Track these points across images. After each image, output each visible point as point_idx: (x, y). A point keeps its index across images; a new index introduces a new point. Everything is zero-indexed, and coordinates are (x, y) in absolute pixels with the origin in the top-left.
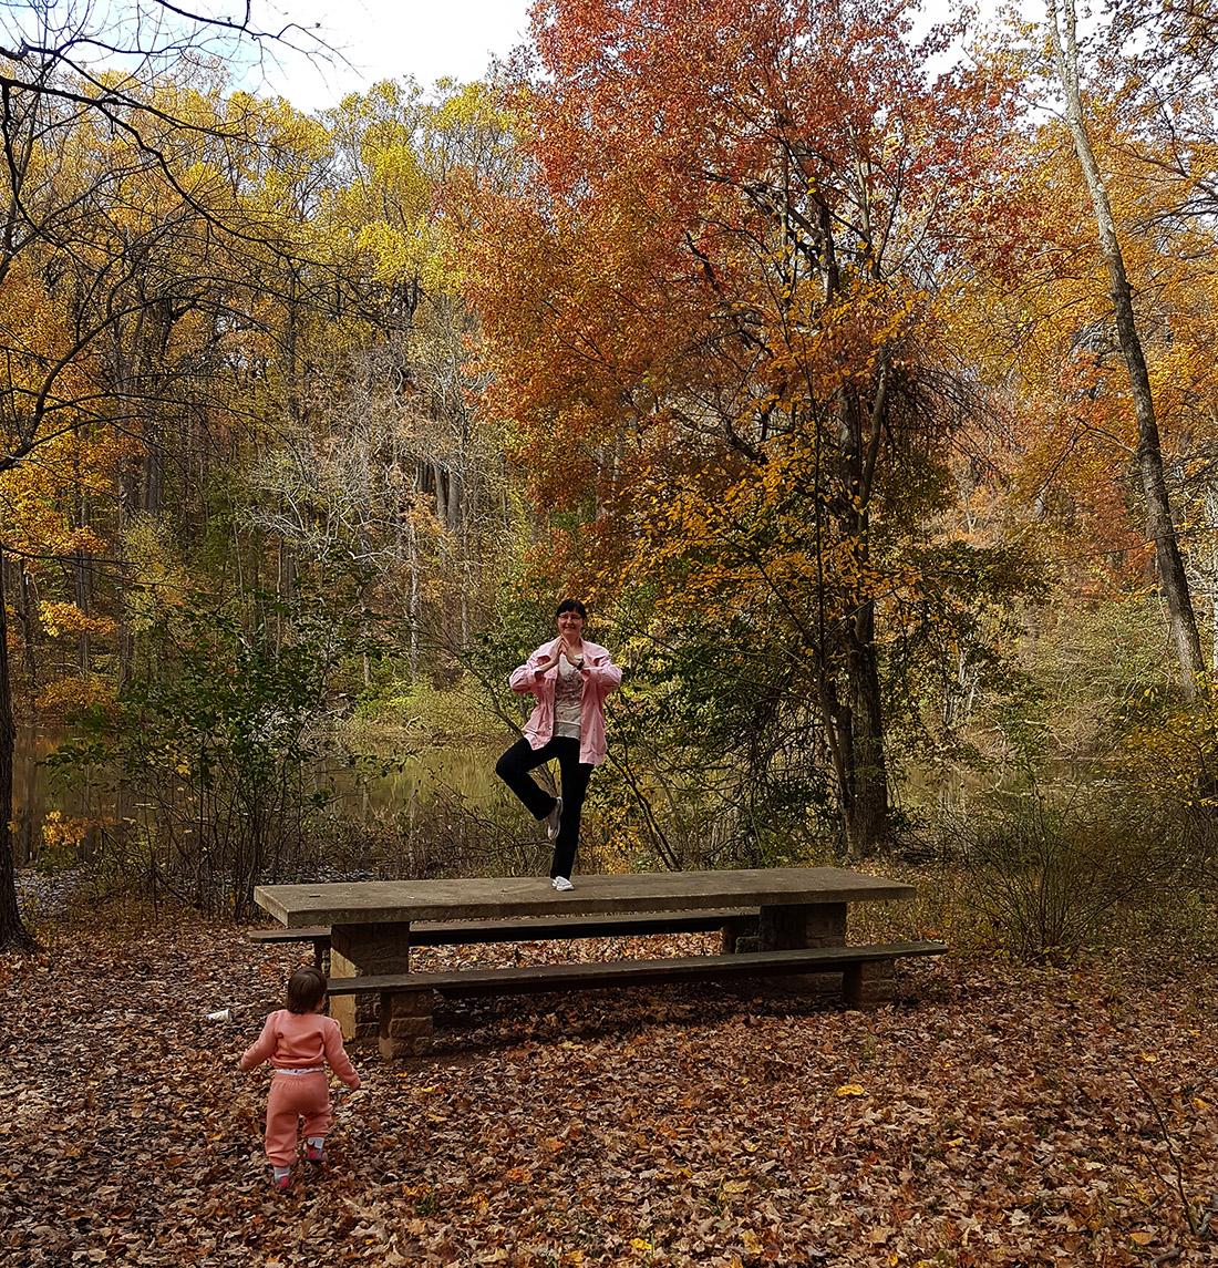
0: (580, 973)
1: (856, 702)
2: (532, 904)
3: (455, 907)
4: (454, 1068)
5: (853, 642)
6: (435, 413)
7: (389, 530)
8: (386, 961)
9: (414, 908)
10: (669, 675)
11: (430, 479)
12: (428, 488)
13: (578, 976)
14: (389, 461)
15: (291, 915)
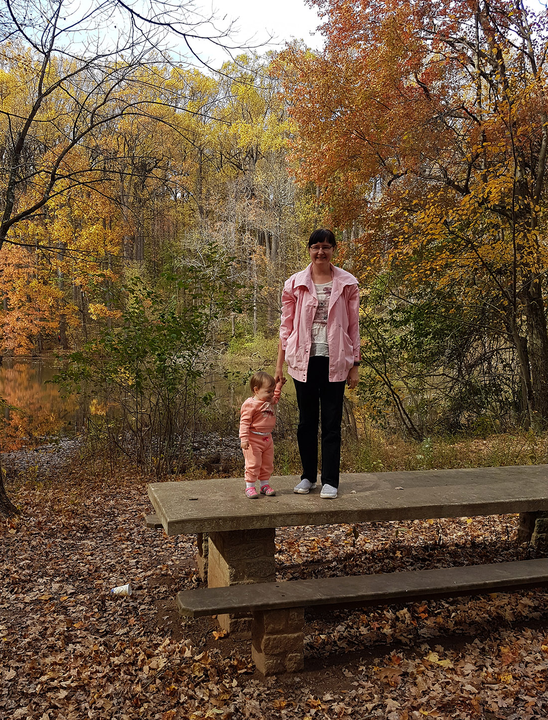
1: (532, 334)
5: (529, 297)
11: (263, 238)
12: (262, 242)
14: (244, 232)
15: (170, 524)
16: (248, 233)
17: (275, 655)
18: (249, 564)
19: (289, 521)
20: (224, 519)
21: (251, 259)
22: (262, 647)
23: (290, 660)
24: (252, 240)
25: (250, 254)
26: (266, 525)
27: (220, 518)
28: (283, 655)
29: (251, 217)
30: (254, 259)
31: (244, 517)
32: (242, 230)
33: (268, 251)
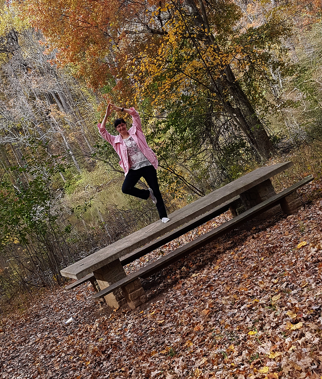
0: (186, 248)
1: (240, 104)
2: (158, 232)
3: (132, 246)
4: (158, 301)
5: (229, 83)
6: (42, 74)
7: (46, 123)
8: (117, 276)
9: (118, 253)
10: (168, 127)
11: (52, 98)
12: (53, 102)
13: (186, 249)
14: (35, 99)
15: (77, 275)
16: (37, 99)
17: (136, 299)
18: (116, 278)
19: (122, 254)
20: (97, 264)
21: (50, 117)
22: (130, 299)
23: (142, 299)
24: (43, 103)
25: (47, 114)
26: (114, 259)
27: (95, 265)
28: (139, 297)
29: (34, 86)
30: (52, 116)
31: (104, 260)
32: (32, 98)
33: (60, 106)
